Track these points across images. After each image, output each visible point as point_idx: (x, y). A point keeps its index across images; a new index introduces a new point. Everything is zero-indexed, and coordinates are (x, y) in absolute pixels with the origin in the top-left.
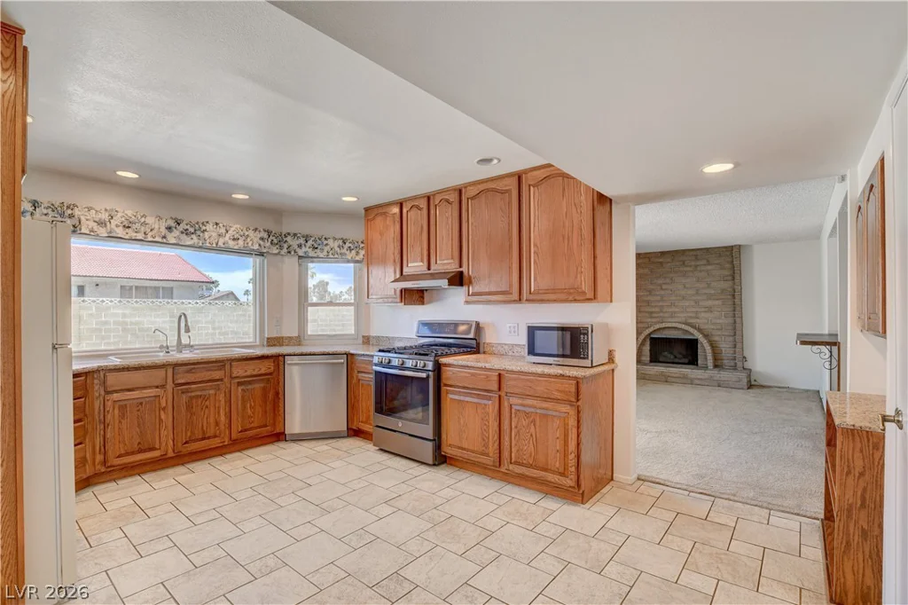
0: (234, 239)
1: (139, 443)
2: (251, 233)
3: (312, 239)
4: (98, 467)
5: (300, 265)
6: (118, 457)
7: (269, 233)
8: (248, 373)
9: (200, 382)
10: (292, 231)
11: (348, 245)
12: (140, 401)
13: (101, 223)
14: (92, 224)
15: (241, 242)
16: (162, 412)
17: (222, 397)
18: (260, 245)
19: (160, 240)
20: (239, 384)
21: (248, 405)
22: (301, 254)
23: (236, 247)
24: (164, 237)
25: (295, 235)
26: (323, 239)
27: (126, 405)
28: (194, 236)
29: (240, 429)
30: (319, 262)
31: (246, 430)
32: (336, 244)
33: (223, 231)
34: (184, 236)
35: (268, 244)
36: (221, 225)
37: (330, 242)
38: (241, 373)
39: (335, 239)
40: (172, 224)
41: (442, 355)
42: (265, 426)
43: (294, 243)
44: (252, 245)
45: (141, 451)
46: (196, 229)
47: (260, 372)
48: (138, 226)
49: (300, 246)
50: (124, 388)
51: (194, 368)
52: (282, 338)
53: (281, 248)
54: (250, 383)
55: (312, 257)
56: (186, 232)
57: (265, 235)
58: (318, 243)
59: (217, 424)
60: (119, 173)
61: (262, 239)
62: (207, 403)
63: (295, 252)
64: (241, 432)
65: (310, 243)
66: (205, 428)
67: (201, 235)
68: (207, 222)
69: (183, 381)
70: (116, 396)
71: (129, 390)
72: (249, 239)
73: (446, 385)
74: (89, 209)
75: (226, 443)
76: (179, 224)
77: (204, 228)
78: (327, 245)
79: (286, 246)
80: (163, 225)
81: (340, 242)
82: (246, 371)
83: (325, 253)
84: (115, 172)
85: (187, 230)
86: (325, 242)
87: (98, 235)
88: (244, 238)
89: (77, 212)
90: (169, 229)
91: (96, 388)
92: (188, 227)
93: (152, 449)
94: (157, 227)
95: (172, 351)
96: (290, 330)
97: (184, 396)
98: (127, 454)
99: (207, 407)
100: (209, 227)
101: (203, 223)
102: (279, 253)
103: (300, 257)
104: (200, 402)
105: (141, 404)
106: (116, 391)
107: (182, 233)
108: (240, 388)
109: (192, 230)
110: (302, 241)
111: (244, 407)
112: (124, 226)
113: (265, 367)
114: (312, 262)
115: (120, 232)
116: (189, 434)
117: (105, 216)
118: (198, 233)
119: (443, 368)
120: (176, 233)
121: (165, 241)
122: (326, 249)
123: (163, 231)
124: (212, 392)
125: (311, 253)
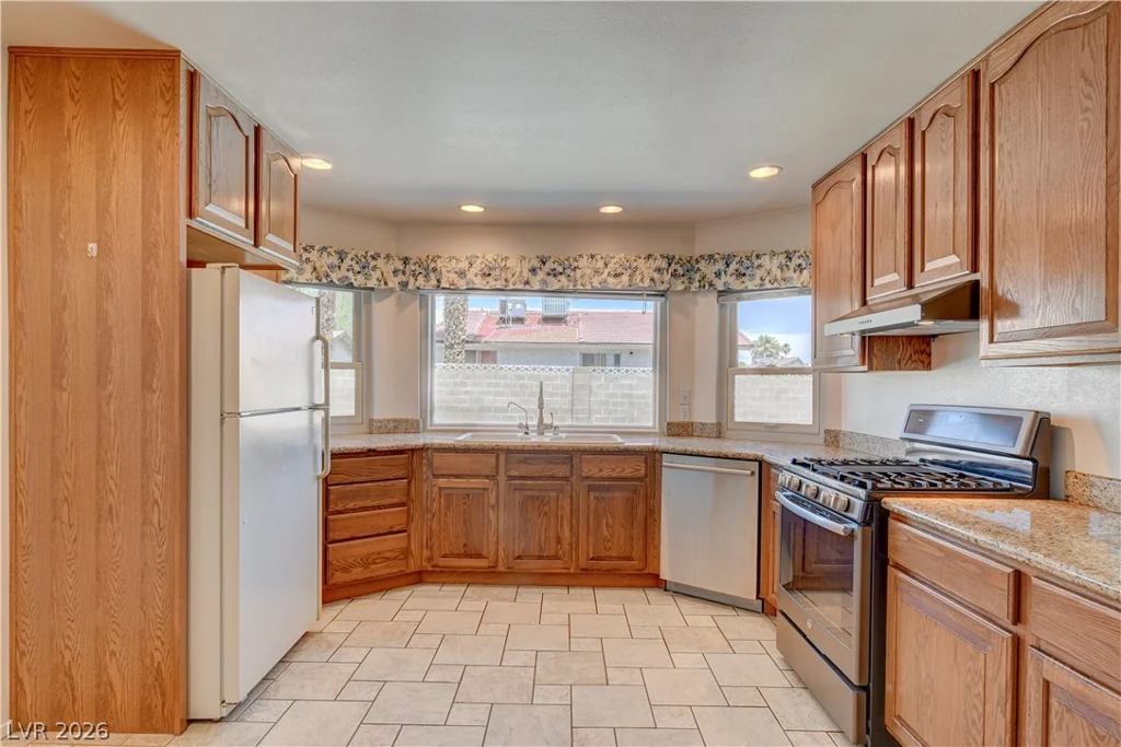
0: (616, 275)
1: (465, 545)
2: (641, 263)
3: (737, 259)
4: (425, 564)
5: (722, 306)
6: (443, 557)
7: (670, 260)
8: (605, 473)
9: (540, 478)
10: (707, 252)
11: (796, 261)
12: (467, 492)
13: (462, 274)
14: (453, 276)
15: (625, 279)
16: (491, 512)
17: (566, 503)
18: (652, 280)
19: (521, 287)
20: (591, 489)
21: (604, 521)
22: (721, 288)
23: (619, 287)
24: (527, 283)
25: (711, 257)
26: (754, 257)
27: (452, 495)
28: (563, 278)
29: (591, 555)
30: (749, 298)
31: (599, 559)
32: (776, 262)
33: (600, 264)
34: (551, 278)
35: (667, 277)
36: (598, 257)
37: (765, 260)
38: (595, 472)
39: (773, 254)
40: (536, 263)
41: (892, 491)
42: (629, 558)
43: (708, 270)
44: (642, 280)
45: (467, 555)
46: (566, 268)
47: (623, 475)
48: (497, 272)
49: (718, 275)
50: (450, 472)
51: (529, 458)
52: (692, 424)
53: (691, 280)
54: (608, 489)
55: (738, 292)
56: (554, 273)
57: (664, 264)
58: (742, 266)
59: (559, 540)
60: (464, 208)
61: (659, 270)
62: (546, 509)
63: (711, 285)
64: (592, 559)
65: (733, 266)
66: (543, 543)
67: (572, 274)
68: (581, 256)
69: (516, 474)
70: (442, 482)
71: (457, 476)
72: (638, 273)
73: (898, 567)
74: (451, 258)
75: (572, 571)
76: (544, 263)
77: (576, 264)
78: (760, 266)
79: (697, 277)
80: (526, 266)
81: (782, 259)
82: (601, 470)
83: (758, 281)
84: (460, 207)
85: (554, 269)
86: (756, 263)
87: (458, 289)
88: (629, 271)
89: (439, 264)
90: (533, 271)
91: (424, 469)
92: (556, 266)
93: (479, 556)
94: (518, 270)
95: (532, 431)
96: (704, 413)
97: (517, 494)
98: (453, 555)
99: (546, 514)
100: (583, 262)
101: (575, 259)
102: (687, 290)
103: (721, 293)
104: (536, 506)
105: (468, 495)
106: (443, 476)
107: (549, 274)
108: (592, 495)
109: (560, 269)
110: (721, 266)
111: (598, 525)
112: (484, 274)
113: (630, 468)
114: (739, 299)
115: (479, 282)
116: (522, 545)
117: (464, 265)
118: (568, 272)
119: (892, 523)
120: (541, 275)
121: (527, 287)
122: (759, 273)
123: (526, 274)
124: (552, 494)
125: (735, 284)
